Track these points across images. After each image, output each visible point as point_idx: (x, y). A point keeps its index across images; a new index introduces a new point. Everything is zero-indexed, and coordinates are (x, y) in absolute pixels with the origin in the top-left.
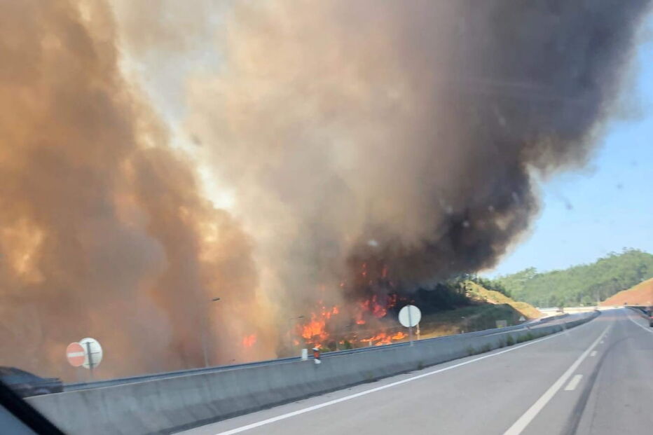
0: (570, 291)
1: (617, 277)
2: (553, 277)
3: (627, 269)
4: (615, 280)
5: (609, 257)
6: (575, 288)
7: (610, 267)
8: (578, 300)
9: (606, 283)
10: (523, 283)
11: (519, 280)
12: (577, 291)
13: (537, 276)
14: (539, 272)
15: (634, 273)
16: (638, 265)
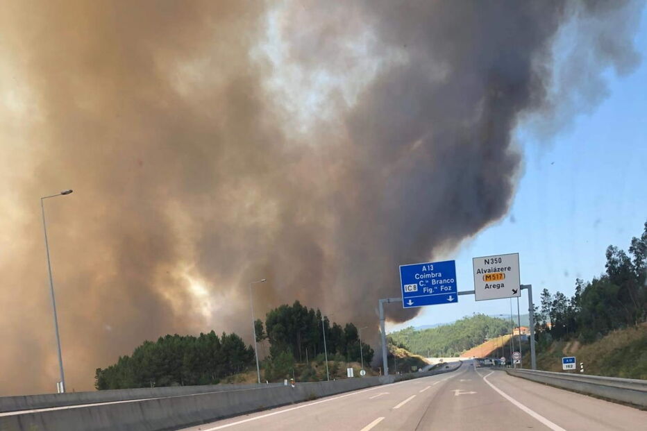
0: (439, 344)
1: (469, 335)
2: (427, 333)
3: (476, 329)
4: (469, 337)
5: (463, 319)
6: (443, 342)
7: (465, 327)
8: (445, 352)
9: (463, 339)
10: (406, 338)
11: (403, 336)
12: (444, 345)
13: (415, 333)
14: (416, 330)
15: (481, 332)
16: (483, 326)
